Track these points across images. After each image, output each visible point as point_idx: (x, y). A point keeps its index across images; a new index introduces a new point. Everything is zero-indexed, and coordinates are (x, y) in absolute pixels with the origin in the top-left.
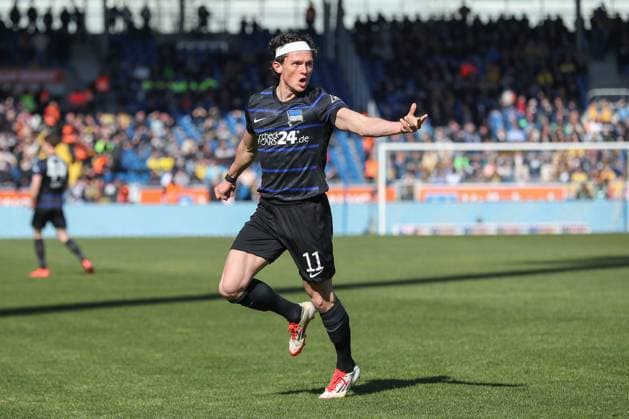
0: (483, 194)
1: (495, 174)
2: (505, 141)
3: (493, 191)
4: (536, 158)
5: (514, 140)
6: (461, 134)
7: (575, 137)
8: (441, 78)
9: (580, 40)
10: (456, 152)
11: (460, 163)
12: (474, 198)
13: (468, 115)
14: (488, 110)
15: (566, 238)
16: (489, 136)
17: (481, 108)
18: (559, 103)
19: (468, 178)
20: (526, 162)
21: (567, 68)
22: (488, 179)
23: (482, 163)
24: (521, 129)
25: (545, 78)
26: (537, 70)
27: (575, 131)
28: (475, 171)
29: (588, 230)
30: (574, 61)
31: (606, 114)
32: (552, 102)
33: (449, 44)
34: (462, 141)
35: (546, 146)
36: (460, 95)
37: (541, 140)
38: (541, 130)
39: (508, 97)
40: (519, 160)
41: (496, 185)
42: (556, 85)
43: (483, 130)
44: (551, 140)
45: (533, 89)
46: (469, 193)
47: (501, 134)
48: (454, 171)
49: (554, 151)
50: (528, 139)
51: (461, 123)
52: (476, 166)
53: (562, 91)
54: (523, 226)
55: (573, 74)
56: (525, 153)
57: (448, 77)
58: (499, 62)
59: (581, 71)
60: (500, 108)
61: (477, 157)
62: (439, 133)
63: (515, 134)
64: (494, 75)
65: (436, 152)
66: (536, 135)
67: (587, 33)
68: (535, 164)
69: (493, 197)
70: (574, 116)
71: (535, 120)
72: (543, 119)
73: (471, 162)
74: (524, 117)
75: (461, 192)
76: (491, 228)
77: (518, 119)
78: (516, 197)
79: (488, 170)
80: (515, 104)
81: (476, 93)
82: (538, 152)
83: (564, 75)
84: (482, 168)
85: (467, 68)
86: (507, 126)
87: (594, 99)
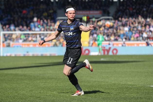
0: (28, 45)
1: (32, 40)
2: (34, 31)
3: (31, 44)
4: (43, 35)
5: (37, 31)
6: (23, 29)
7: (53, 30)
8: (17, 14)
9: (55, 4)
10: (21, 34)
11: (23, 37)
12: (26, 46)
13: (24, 24)
14: (30, 22)
15: (51, 57)
16: (30, 30)
17: (28, 22)
18: (49, 21)
19: (25, 41)
20: (40, 37)
21: (51, 11)
22: (30, 41)
23: (28, 37)
24: (39, 28)
25: (45, 14)
26: (43, 12)
27: (53, 28)
28: (26, 39)
29: (57, 55)
30: (53, 9)
32: (47, 20)
33: (20, 5)
34: (23, 31)
35: (45, 32)
36: (23, 18)
37: (44, 31)
38: (44, 28)
39: (35, 19)
40: (38, 36)
41: (32, 43)
42: (48, 16)
43: (29, 28)
44: (47, 31)
45: (42, 17)
46: (25, 45)
47: (33, 29)
48: (21, 39)
49: (47, 34)
50: (41, 30)
51: (23, 26)
52: (27, 37)
53: (50, 18)
54: (39, 54)
55: (53, 13)
56: (40, 34)
57: (19, 14)
58: (33, 10)
59: (55, 12)
60: (33, 22)
61: (27, 35)
62: (17, 29)
63: (37, 29)
64: (31, 13)
65: (16, 34)
66: (43, 29)
67: (57, 2)
68: (42, 37)
69: (31, 46)
70: (53, 24)
71: (42, 25)
72: (45, 25)
73: (25, 37)
74: (40, 25)
75: (23, 45)
76: (31, 54)
77: (38, 25)
78: (37, 46)
79: (30, 39)
80: (37, 21)
81: (27, 18)
82: (43, 34)
83: (51, 13)
84: (28, 38)
85: (24, 11)
86: (35, 27)
87: (58, 20)
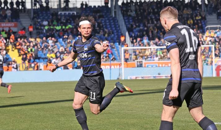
8: (153, 23)
9: (203, 7)
10: (158, 49)
11: (159, 53)
13: (162, 36)
19: (161, 58)
21: (198, 18)
25: (190, 22)
26: (188, 19)
28: (164, 56)
30: (200, 15)
31: (212, 34)
33: (156, 10)
36: (159, 29)
42: (194, 24)
46: (162, 63)
48: (157, 56)
51: (160, 39)
53: (196, 26)
55: (200, 20)
57: (155, 22)
59: (204, 18)
61: (165, 51)
62: (152, 42)
67: (206, 5)
70: (201, 35)
73: (163, 53)
75: (159, 63)
83: (197, 20)
84: (167, 55)
87: (207, 29)
